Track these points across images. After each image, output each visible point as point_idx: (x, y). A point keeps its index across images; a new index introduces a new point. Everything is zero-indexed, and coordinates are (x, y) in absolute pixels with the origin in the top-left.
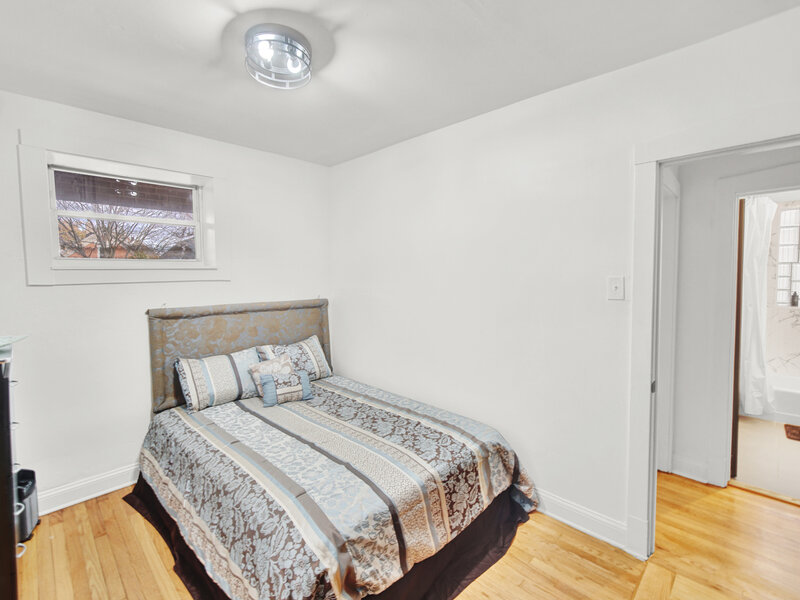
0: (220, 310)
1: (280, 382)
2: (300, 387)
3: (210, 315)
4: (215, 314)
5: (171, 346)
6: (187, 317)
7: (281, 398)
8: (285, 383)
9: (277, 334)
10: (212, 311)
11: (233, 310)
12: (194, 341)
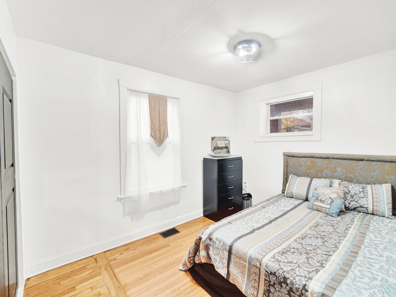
0: (313, 155)
1: (319, 199)
2: (328, 206)
3: (307, 157)
4: (310, 157)
5: (291, 168)
6: (297, 157)
7: (315, 207)
8: (321, 200)
9: (352, 175)
10: (308, 155)
11: (320, 156)
12: (300, 168)
